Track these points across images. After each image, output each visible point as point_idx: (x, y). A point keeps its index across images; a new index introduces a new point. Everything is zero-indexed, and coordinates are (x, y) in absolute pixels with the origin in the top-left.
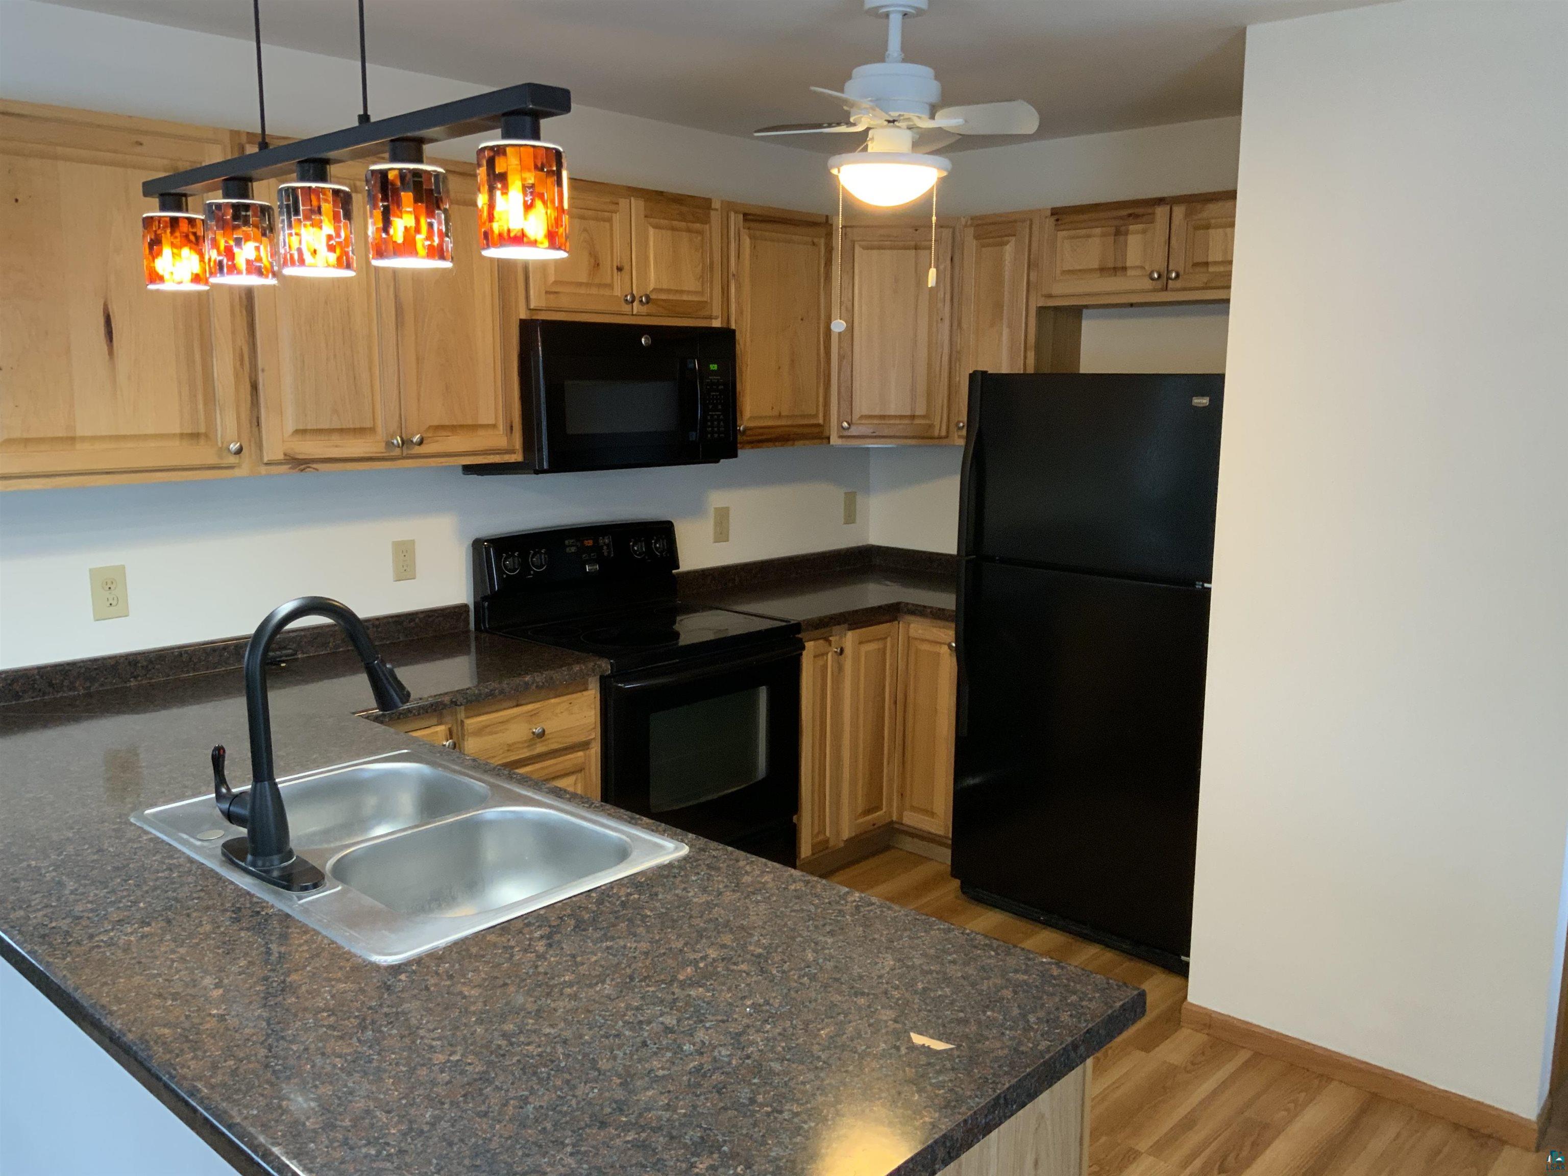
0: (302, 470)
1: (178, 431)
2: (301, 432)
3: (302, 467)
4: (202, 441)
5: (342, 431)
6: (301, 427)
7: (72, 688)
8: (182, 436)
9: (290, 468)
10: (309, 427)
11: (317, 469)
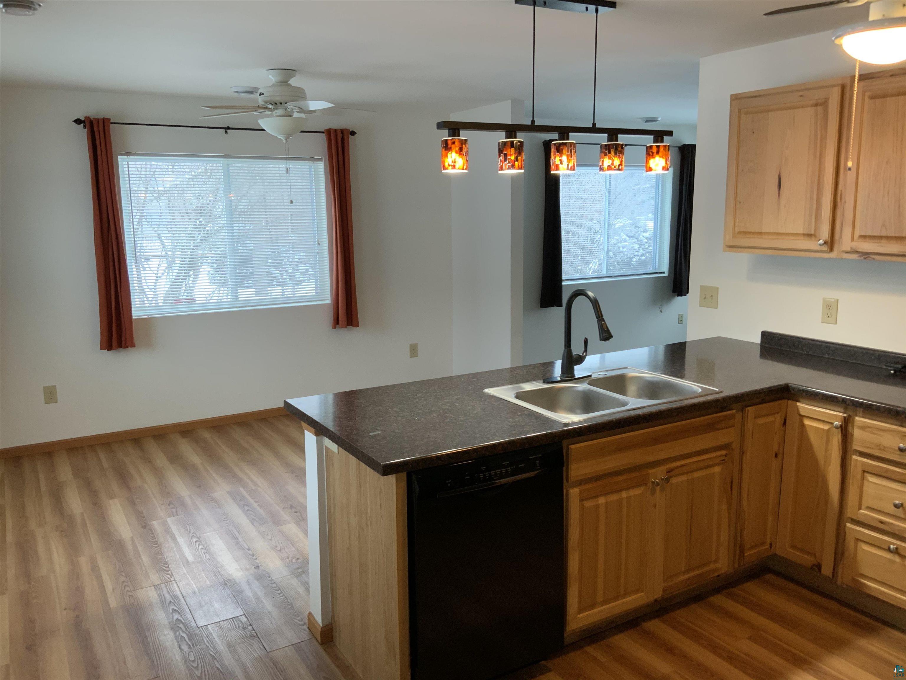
0: (865, 258)
1: (801, 232)
2: (863, 237)
3: (866, 256)
4: (813, 238)
5: (888, 238)
6: (863, 234)
7: (802, 350)
8: (804, 235)
9: (859, 256)
10: (867, 234)
11: (874, 259)
